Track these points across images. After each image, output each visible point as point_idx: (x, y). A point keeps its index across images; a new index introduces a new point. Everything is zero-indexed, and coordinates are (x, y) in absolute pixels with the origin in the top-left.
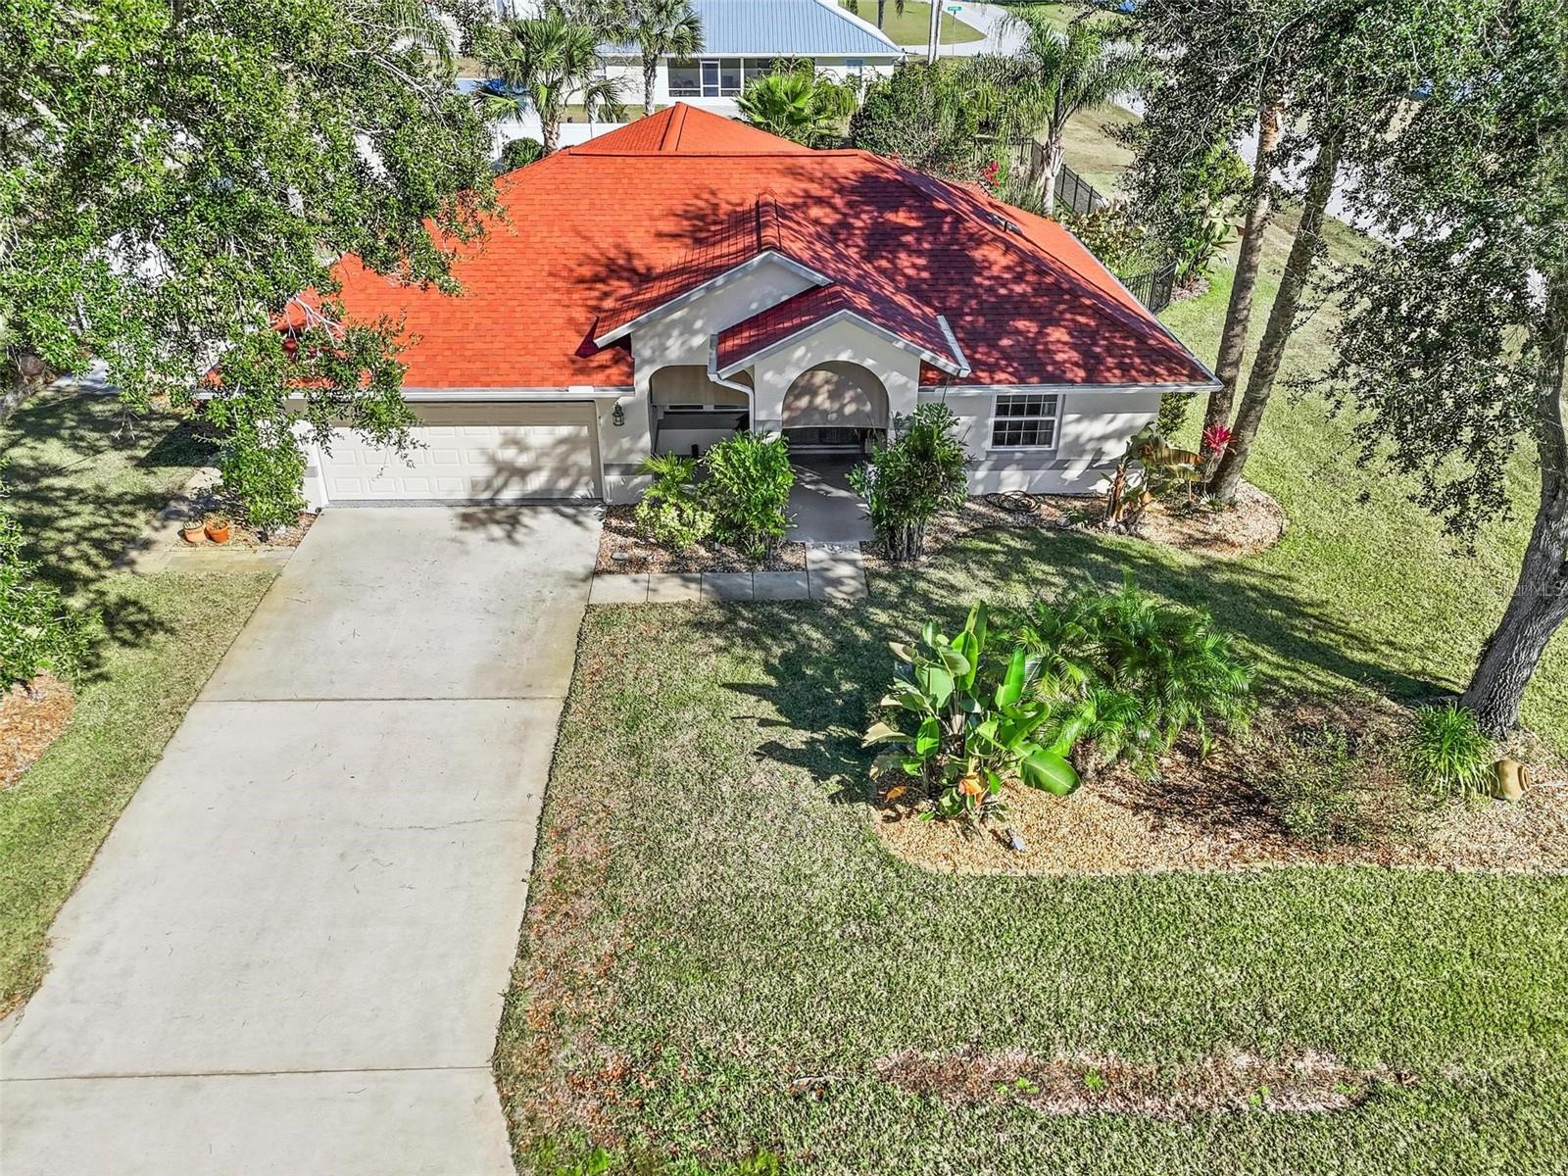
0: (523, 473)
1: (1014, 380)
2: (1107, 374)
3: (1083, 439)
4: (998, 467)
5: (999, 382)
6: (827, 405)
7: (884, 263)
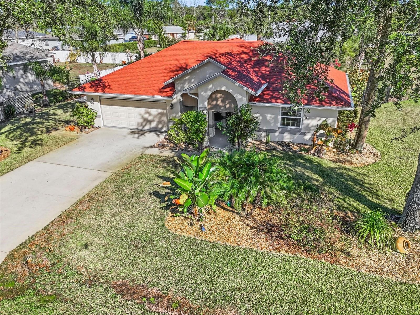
0: (150, 122)
1: (283, 102)
2: (315, 102)
3: (310, 126)
4: (283, 132)
5: (278, 103)
6: (221, 104)
7: (257, 69)
